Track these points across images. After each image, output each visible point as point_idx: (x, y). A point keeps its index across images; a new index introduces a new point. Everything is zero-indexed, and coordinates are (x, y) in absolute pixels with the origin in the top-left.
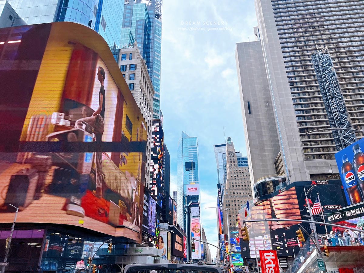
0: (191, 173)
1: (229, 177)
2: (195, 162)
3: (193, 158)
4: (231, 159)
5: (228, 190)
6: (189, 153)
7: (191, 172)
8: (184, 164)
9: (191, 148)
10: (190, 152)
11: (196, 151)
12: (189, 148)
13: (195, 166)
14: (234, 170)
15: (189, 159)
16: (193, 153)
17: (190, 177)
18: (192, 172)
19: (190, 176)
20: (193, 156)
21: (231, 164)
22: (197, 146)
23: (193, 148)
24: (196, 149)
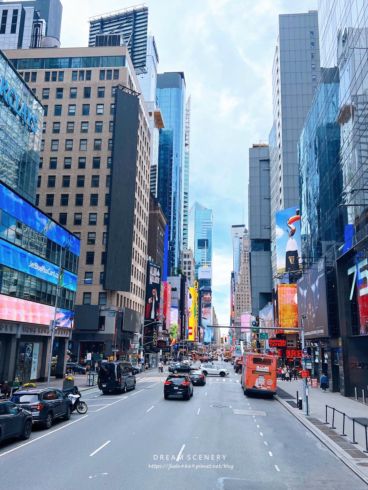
1: (242, 272)
2: (209, 239)
3: (206, 235)
4: (245, 254)
5: (239, 284)
6: (203, 228)
7: (203, 251)
8: (197, 241)
9: (204, 223)
12: (202, 223)
13: (209, 244)
14: (247, 265)
15: (202, 236)
16: (207, 228)
18: (205, 250)
19: (202, 255)
20: (206, 232)
21: (245, 258)
22: (212, 220)
23: (207, 223)
24: (210, 224)
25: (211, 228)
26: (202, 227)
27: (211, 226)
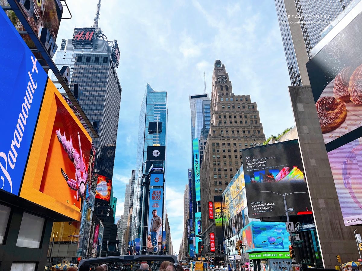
0: (156, 137)
1: (218, 109)
2: (163, 122)
3: (159, 118)
4: (221, 86)
5: (216, 127)
6: (155, 111)
8: (147, 125)
9: (157, 105)
10: (156, 109)
11: (164, 110)
12: (155, 105)
13: (162, 128)
14: (227, 99)
15: (154, 119)
16: (160, 111)
17: (154, 142)
18: (157, 135)
19: (154, 140)
20: (159, 115)
21: (222, 92)
22: (166, 102)
23: (160, 105)
24: (164, 107)
25: (165, 111)
26: (155, 109)
27: (165, 108)
